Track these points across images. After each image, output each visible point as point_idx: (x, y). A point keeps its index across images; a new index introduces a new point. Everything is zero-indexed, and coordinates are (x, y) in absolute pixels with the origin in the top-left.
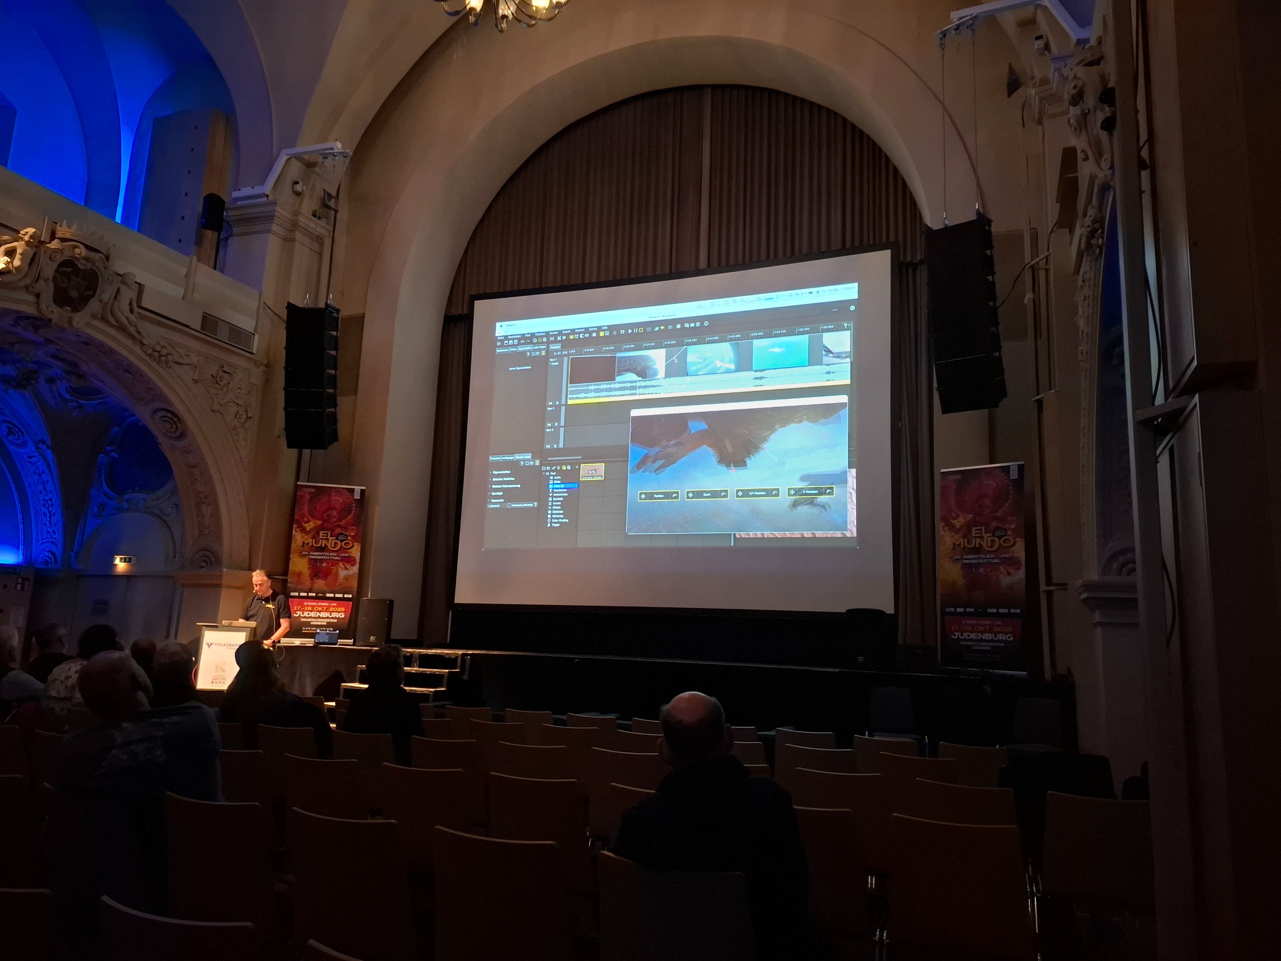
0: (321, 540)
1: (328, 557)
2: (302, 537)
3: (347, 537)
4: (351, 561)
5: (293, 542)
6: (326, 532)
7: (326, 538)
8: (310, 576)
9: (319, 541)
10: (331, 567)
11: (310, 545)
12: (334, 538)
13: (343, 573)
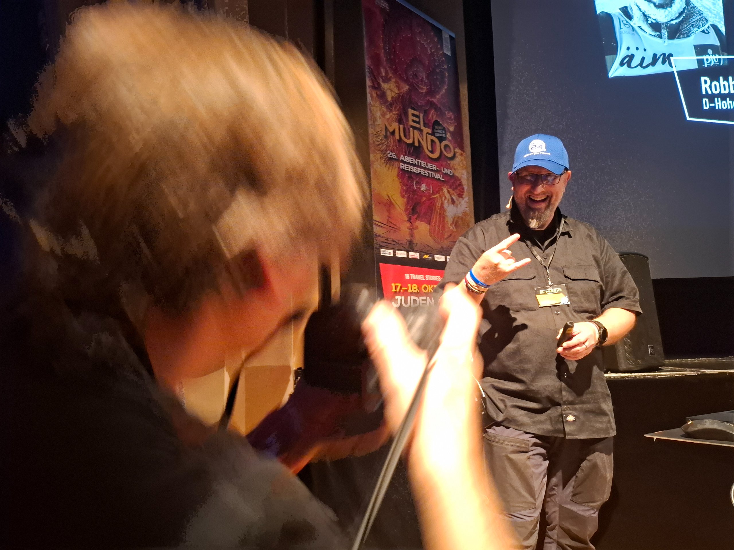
0: (411, 129)
1: (426, 171)
2: (383, 115)
3: (446, 134)
4: (456, 188)
5: (370, 122)
6: (417, 113)
7: (418, 126)
8: (406, 210)
9: (409, 130)
10: (433, 193)
11: (397, 137)
12: (430, 131)
13: (451, 211)
